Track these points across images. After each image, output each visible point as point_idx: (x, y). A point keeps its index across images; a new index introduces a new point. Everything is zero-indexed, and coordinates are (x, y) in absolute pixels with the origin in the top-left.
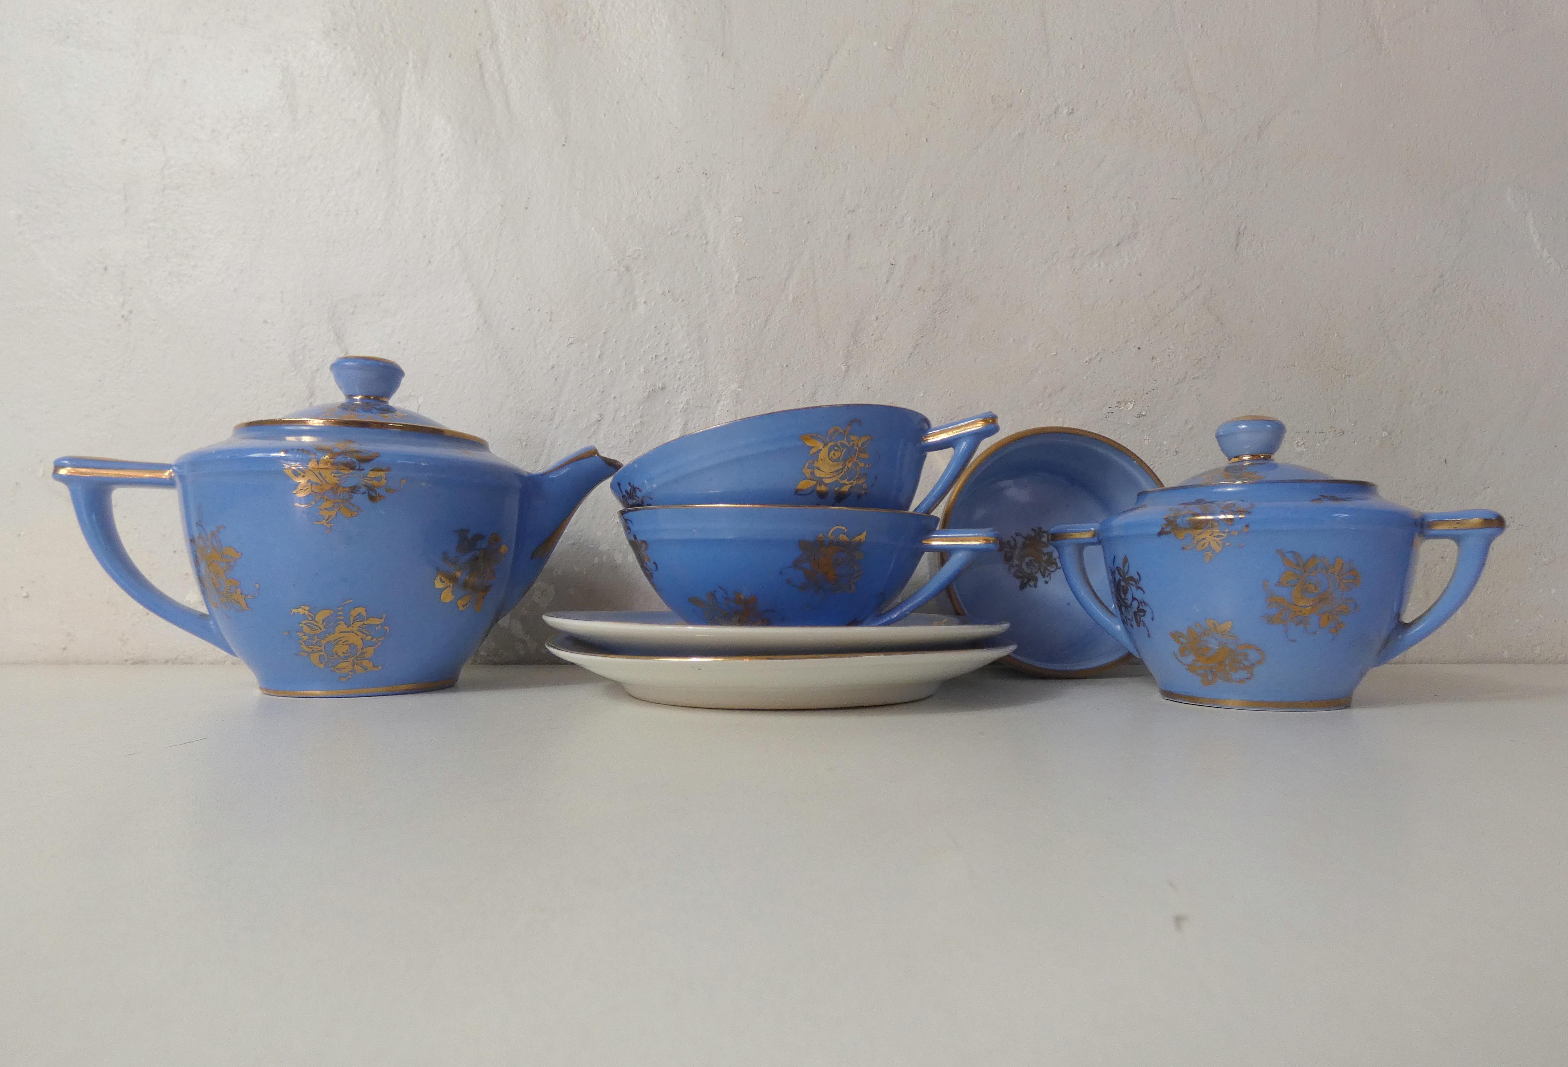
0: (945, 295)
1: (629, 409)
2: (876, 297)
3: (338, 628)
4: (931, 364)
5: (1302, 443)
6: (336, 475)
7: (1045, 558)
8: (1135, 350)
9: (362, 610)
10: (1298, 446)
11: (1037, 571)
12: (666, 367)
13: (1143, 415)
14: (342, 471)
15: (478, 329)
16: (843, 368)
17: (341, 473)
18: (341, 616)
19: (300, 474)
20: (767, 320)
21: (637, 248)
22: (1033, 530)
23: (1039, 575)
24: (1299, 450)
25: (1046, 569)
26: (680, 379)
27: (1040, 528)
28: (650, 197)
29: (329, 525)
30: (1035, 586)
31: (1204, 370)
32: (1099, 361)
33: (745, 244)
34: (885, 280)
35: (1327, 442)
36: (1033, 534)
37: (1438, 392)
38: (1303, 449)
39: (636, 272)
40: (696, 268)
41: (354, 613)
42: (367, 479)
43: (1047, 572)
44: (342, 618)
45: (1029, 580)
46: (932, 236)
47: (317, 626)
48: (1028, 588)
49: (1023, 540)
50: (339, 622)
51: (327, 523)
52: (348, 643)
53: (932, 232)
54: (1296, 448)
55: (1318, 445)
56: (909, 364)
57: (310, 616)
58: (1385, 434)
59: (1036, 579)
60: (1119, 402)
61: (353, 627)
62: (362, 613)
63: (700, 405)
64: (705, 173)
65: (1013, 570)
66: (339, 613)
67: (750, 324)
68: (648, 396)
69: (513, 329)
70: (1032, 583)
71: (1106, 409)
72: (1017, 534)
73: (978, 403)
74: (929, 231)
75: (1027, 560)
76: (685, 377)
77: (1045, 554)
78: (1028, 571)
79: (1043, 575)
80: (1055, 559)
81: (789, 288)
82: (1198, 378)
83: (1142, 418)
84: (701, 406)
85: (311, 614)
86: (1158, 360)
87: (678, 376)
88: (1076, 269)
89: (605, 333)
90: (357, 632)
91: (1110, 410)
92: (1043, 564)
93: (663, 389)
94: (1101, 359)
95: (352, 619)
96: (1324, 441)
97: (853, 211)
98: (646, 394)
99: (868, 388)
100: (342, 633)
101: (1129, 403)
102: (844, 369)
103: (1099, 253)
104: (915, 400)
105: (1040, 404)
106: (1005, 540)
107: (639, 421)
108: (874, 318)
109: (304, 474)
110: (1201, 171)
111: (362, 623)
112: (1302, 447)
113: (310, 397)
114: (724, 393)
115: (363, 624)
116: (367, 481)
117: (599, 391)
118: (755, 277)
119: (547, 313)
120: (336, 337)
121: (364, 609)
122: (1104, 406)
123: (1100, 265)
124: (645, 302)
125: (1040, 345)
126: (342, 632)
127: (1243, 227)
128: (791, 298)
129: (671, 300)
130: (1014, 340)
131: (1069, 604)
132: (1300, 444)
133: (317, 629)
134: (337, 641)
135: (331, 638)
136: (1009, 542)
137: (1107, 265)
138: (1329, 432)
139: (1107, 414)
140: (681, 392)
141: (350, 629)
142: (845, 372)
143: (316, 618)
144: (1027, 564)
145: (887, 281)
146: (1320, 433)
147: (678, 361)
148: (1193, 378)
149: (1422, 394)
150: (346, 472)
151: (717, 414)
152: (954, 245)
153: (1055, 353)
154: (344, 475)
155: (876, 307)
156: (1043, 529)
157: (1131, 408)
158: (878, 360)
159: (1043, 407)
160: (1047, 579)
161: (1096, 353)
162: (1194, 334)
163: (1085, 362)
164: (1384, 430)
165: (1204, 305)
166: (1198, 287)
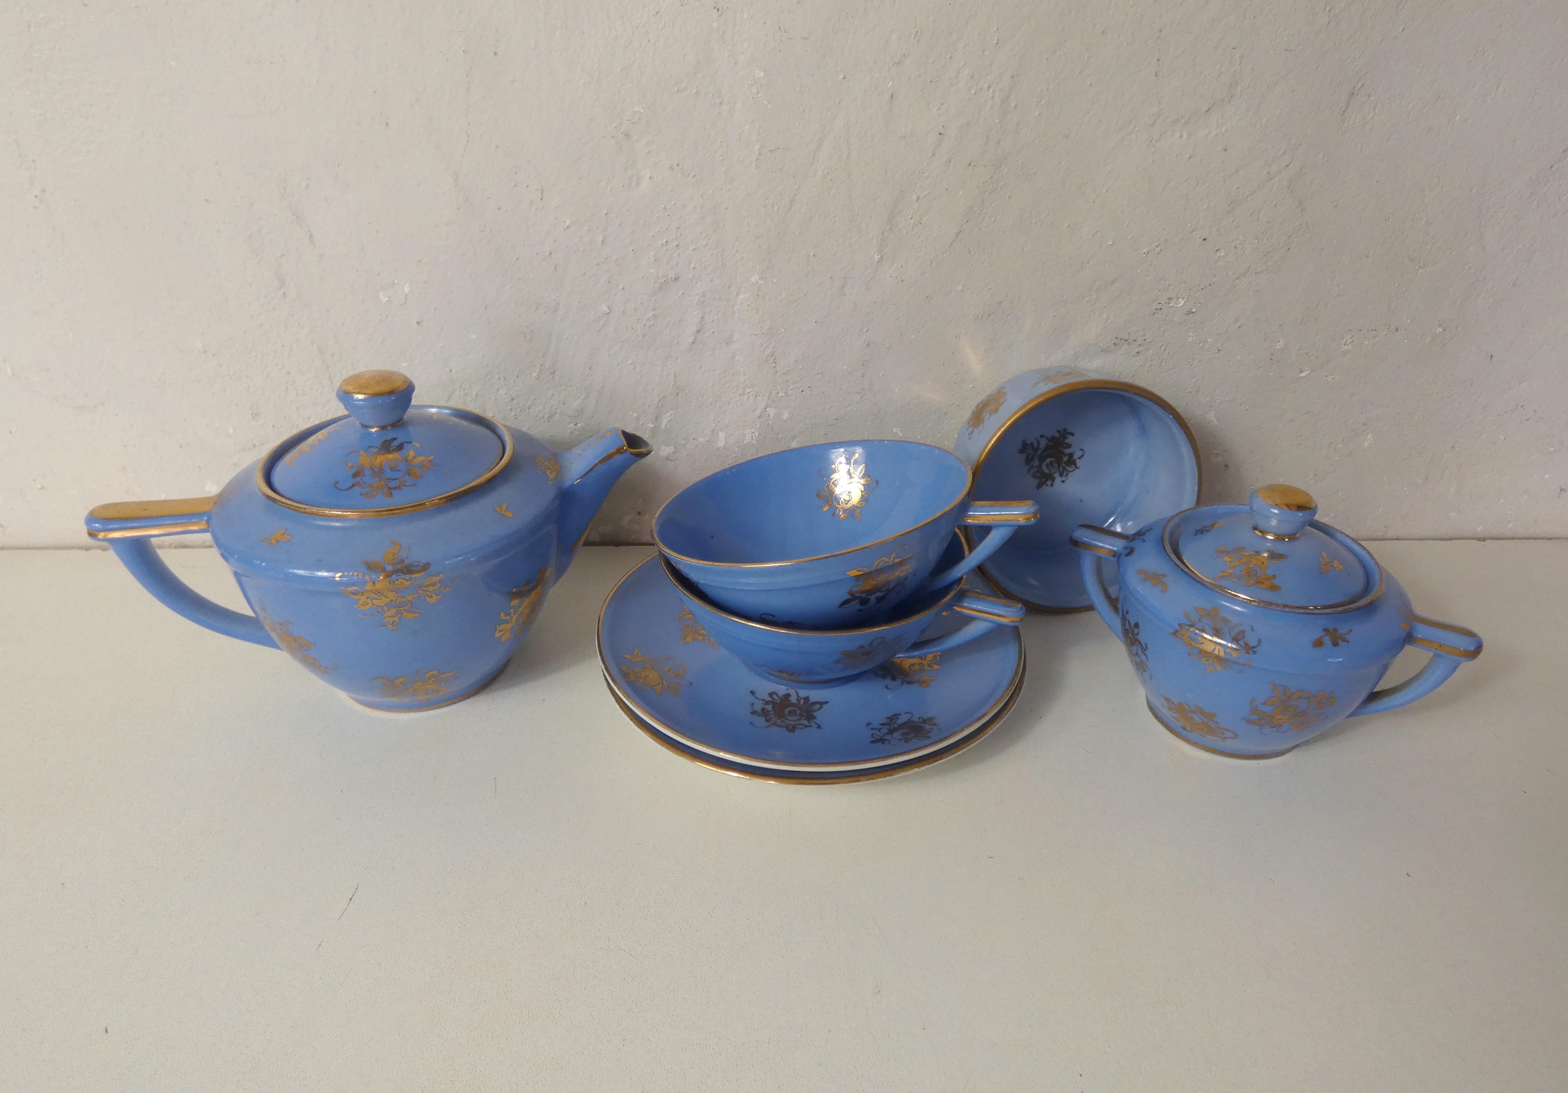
0: (998, 171)
1: (640, 302)
2: (919, 174)
4: (974, 253)
5: (1351, 341)
7: (1065, 459)
8: (1199, 241)
11: (1056, 472)
12: (679, 254)
13: (1193, 312)
15: (458, 208)
16: (877, 257)
20: (792, 202)
21: (636, 109)
22: (1059, 432)
23: (1057, 475)
24: (1345, 348)
25: (1064, 469)
26: (694, 268)
27: (1065, 430)
28: (649, 41)
30: (1052, 485)
31: (1270, 263)
32: (1158, 253)
33: (767, 106)
34: (931, 154)
35: (1376, 340)
36: (1057, 435)
38: (1350, 347)
39: (637, 140)
40: (709, 136)
43: (1065, 473)
45: (1047, 480)
46: (991, 96)
48: (1044, 486)
49: (1046, 441)
53: (991, 90)
54: (1343, 346)
55: (1367, 343)
56: (949, 254)
58: (1439, 330)
59: (1053, 479)
60: (1170, 299)
63: (717, 298)
64: (717, 8)
65: (1032, 471)
67: (773, 205)
68: (661, 288)
69: (499, 209)
70: (1049, 483)
71: (1155, 305)
72: (1042, 436)
73: (1019, 298)
74: (988, 90)
75: (1048, 460)
76: (701, 266)
77: (1066, 455)
78: (1047, 472)
79: (1061, 475)
80: (1075, 460)
81: (818, 161)
82: (1261, 272)
83: (1191, 315)
84: (720, 299)
86: (1222, 253)
87: (692, 266)
88: (1153, 141)
89: (606, 214)
91: (1159, 306)
92: (1063, 464)
93: (676, 279)
94: (1161, 250)
96: (1374, 339)
97: (899, 63)
98: (658, 285)
99: (902, 281)
101: (1181, 299)
102: (877, 259)
103: (1183, 120)
104: (952, 294)
105: (1087, 299)
106: (1029, 442)
107: (652, 314)
108: (914, 197)
110: (1330, 11)
112: (1350, 345)
113: (282, 287)
114: (744, 286)
117: (605, 281)
118: (779, 149)
119: (537, 190)
120: (295, 217)
122: (1153, 302)
123: (1181, 136)
124: (650, 177)
125: (1097, 233)
127: (1360, 85)
128: (820, 173)
129: (680, 175)
130: (1069, 226)
131: (1081, 501)
132: (1348, 342)
136: (1032, 444)
137: (1190, 136)
138: (1382, 329)
139: (1155, 311)
140: (697, 283)
142: (878, 262)
144: (1047, 465)
145: (933, 155)
146: (1372, 330)
147: (692, 248)
148: (1256, 273)
151: (736, 308)
152: (1016, 107)
153: (1112, 243)
155: (918, 185)
156: (1068, 431)
157: (1182, 304)
158: (916, 248)
160: (1063, 479)
161: (1157, 244)
162: (1268, 222)
163: (1143, 253)
164: (1440, 326)
165: (1289, 187)
166: (1287, 166)
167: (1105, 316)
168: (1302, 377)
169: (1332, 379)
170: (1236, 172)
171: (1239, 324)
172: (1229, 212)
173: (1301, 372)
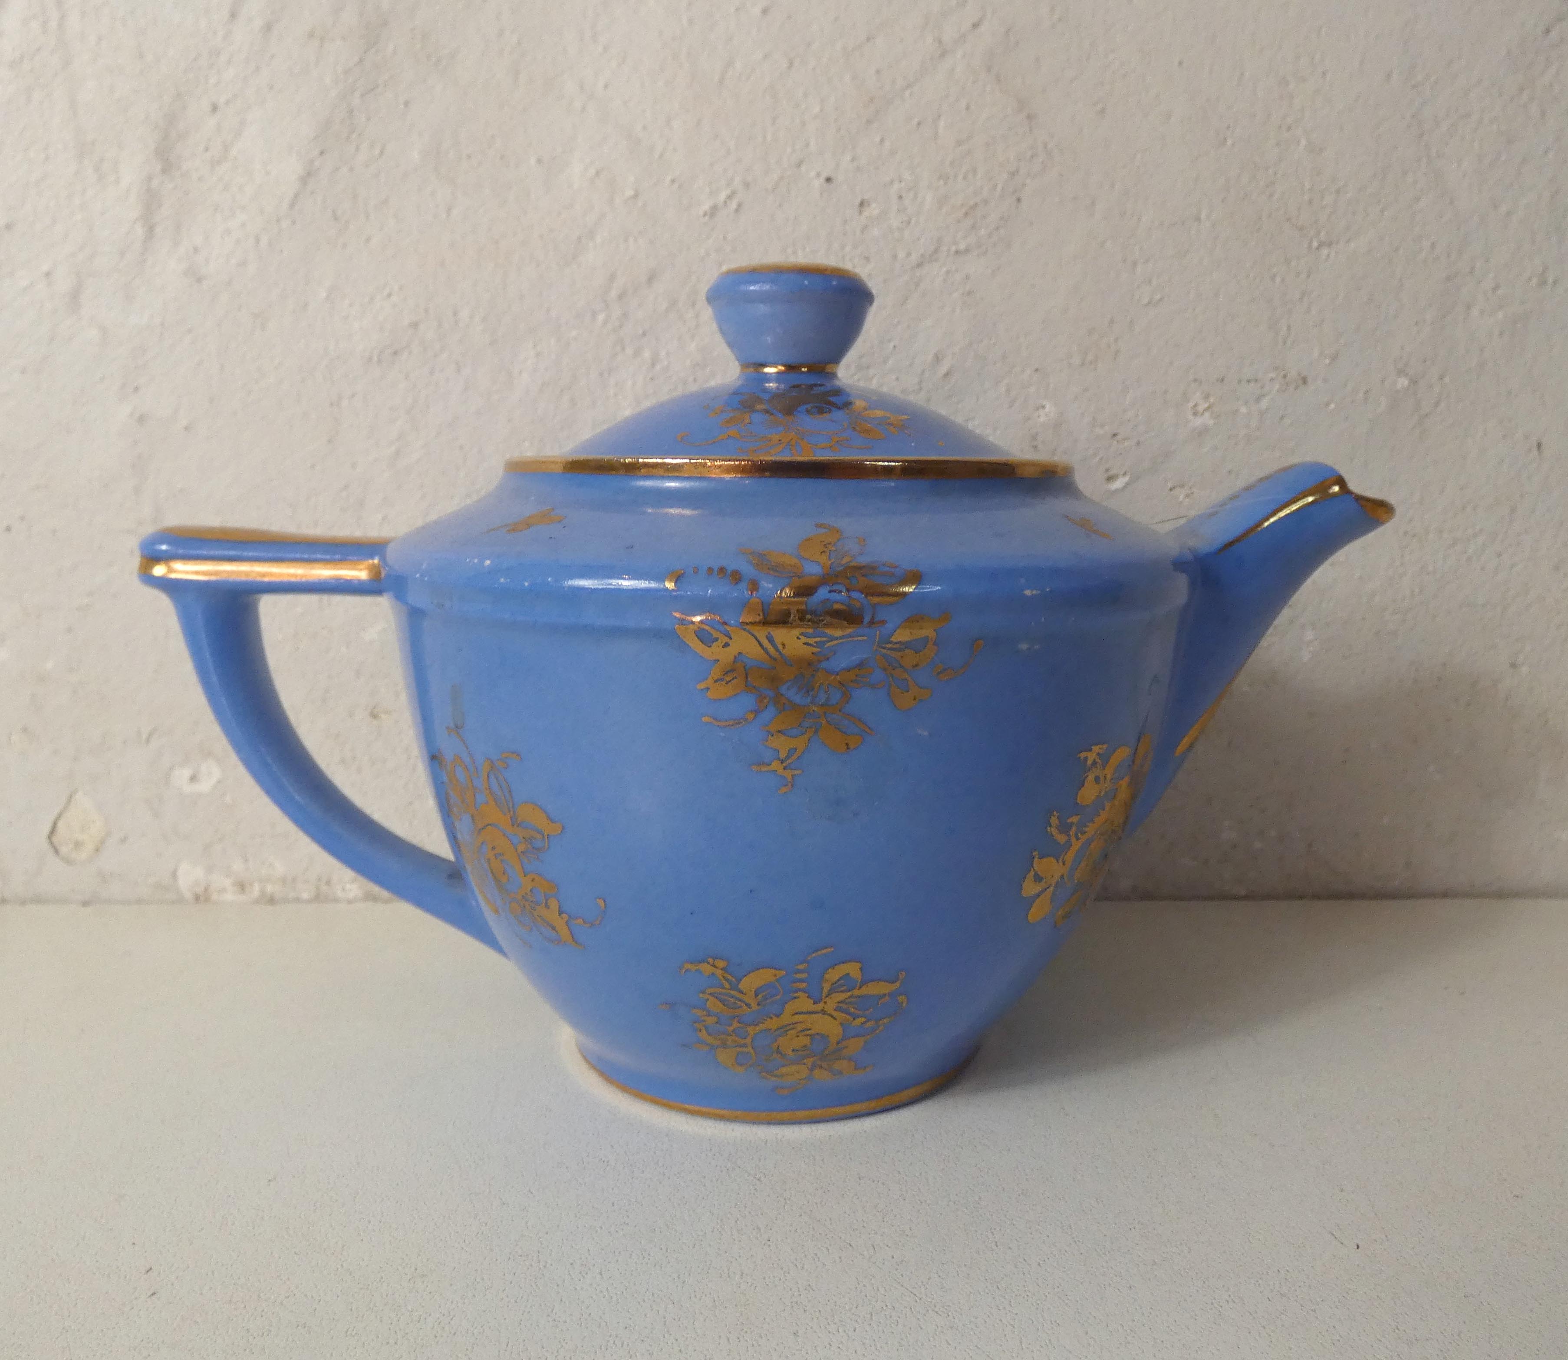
0: (373, 47)
3: (790, 1008)
6: (811, 641)
8: (818, 183)
9: (853, 969)
10: (1195, 414)
14: (829, 631)
17: (824, 635)
18: (801, 981)
19: (717, 639)
24: (1198, 422)
29: (788, 774)
31: (983, 232)
35: (1264, 403)
37: (1535, 281)
38: (1207, 419)
41: (834, 975)
42: (890, 646)
44: (804, 985)
47: (740, 1000)
50: (796, 995)
51: (785, 768)
52: (808, 1032)
54: (1191, 417)
55: (1244, 410)
57: (727, 980)
58: (1403, 382)
61: (825, 1003)
62: (851, 975)
66: (799, 976)
82: (967, 251)
85: (730, 977)
86: (873, 210)
90: (835, 1014)
94: (740, 205)
95: (826, 987)
96: (1258, 399)
100: (797, 1016)
105: (601, 317)
108: (207, 106)
109: (726, 639)
111: (849, 994)
112: (1207, 414)
115: (851, 997)
116: (888, 652)
121: (859, 965)
125: (598, 173)
126: (796, 1014)
130: (539, 160)
132: (1200, 408)
133: (741, 1007)
134: (784, 1029)
135: (773, 1024)
138: (1272, 380)
141: (820, 1006)
143: (741, 986)
146: (1249, 381)
148: (956, 253)
149: (1496, 287)
150: (838, 633)
154: (832, 639)
159: (605, 322)
161: (728, 192)
162: (959, 143)
163: (701, 213)
164: (1401, 372)
165: (989, 69)
166: (975, 26)
167: (647, 354)
168: (1116, 491)
169: (1187, 496)
170: (868, 39)
171: (944, 369)
172: (869, 122)
173: (1110, 479)
